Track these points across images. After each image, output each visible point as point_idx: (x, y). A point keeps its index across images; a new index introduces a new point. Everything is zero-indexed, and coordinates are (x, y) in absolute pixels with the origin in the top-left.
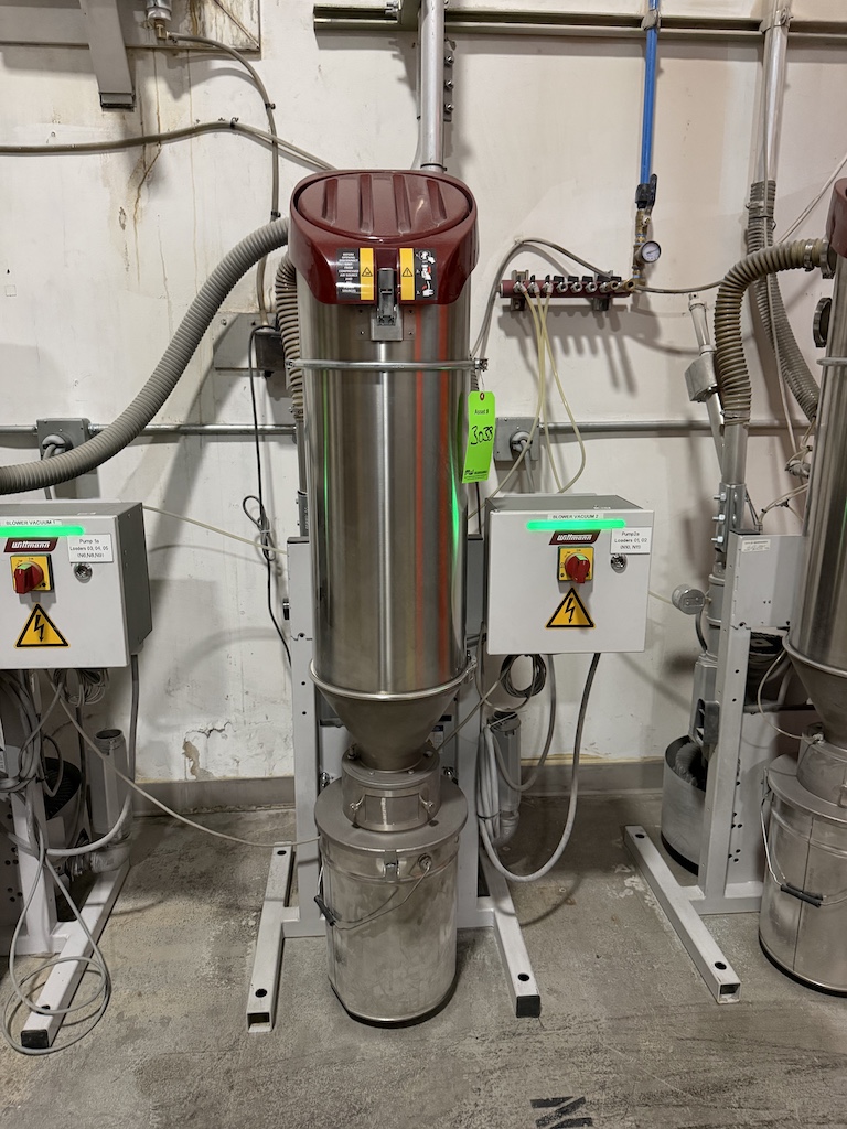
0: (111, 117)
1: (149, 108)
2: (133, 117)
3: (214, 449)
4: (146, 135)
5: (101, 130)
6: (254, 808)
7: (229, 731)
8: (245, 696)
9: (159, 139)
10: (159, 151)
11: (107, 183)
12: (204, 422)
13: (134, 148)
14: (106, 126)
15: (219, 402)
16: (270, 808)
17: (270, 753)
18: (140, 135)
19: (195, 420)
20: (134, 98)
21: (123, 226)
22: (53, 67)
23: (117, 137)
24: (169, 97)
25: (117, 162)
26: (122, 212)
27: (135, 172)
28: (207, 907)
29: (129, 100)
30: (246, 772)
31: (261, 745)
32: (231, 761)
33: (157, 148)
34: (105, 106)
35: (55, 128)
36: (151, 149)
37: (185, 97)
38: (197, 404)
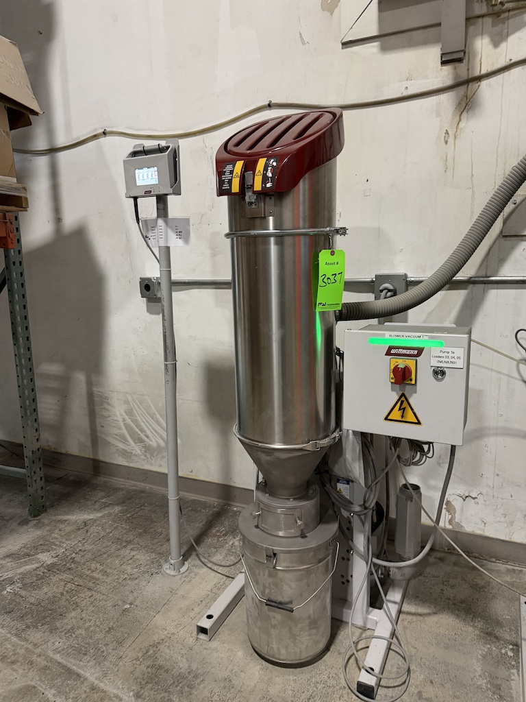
0: (448, 69)
1: (474, 58)
2: (462, 67)
3: (494, 294)
4: (470, 77)
5: (439, 79)
6: (494, 560)
7: (481, 500)
8: (496, 477)
9: (480, 78)
10: (479, 86)
11: (438, 115)
12: (488, 275)
13: (460, 87)
14: (443, 76)
15: (502, 260)
16: (506, 563)
17: (512, 523)
18: (466, 78)
19: (483, 273)
20: (465, 53)
21: (446, 142)
22: (412, 44)
23: (449, 82)
24: (491, 47)
25: (447, 100)
26: (447, 133)
27: (459, 104)
28: (471, 629)
29: (461, 55)
30: (490, 532)
31: (505, 515)
32: (480, 522)
33: (477, 85)
34: (444, 63)
35: (408, 84)
36: (473, 86)
37: (503, 45)
38: (485, 263)
